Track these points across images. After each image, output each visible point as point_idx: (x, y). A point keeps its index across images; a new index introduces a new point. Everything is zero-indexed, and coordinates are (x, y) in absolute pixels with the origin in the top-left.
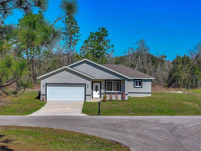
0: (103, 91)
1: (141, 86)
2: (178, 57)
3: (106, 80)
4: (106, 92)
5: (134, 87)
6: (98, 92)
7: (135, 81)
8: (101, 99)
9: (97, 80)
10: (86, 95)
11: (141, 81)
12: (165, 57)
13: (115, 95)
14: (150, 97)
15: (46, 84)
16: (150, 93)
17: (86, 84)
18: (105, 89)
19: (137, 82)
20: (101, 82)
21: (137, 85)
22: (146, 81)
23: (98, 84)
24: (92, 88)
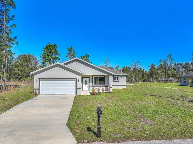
0: (91, 85)
1: (118, 81)
2: (124, 67)
3: (93, 76)
4: (94, 85)
5: (114, 81)
6: (87, 85)
7: (114, 77)
8: (89, 91)
9: (86, 75)
10: (76, 89)
11: (118, 77)
12: (119, 67)
13: (101, 88)
14: (125, 88)
15: (39, 79)
16: (125, 86)
17: (76, 79)
18: (93, 83)
19: (116, 77)
20: (89, 78)
21: (115, 80)
22: (122, 76)
23: (87, 79)
24: (82, 82)
